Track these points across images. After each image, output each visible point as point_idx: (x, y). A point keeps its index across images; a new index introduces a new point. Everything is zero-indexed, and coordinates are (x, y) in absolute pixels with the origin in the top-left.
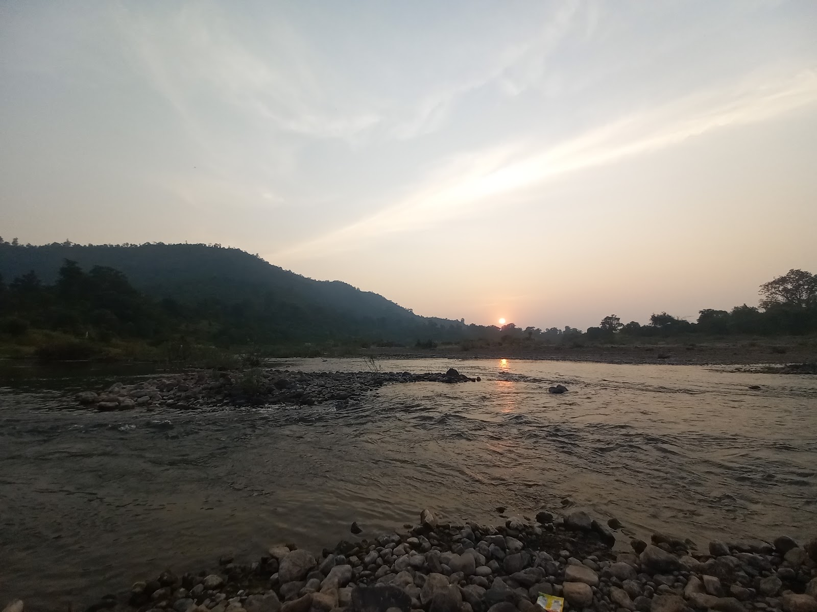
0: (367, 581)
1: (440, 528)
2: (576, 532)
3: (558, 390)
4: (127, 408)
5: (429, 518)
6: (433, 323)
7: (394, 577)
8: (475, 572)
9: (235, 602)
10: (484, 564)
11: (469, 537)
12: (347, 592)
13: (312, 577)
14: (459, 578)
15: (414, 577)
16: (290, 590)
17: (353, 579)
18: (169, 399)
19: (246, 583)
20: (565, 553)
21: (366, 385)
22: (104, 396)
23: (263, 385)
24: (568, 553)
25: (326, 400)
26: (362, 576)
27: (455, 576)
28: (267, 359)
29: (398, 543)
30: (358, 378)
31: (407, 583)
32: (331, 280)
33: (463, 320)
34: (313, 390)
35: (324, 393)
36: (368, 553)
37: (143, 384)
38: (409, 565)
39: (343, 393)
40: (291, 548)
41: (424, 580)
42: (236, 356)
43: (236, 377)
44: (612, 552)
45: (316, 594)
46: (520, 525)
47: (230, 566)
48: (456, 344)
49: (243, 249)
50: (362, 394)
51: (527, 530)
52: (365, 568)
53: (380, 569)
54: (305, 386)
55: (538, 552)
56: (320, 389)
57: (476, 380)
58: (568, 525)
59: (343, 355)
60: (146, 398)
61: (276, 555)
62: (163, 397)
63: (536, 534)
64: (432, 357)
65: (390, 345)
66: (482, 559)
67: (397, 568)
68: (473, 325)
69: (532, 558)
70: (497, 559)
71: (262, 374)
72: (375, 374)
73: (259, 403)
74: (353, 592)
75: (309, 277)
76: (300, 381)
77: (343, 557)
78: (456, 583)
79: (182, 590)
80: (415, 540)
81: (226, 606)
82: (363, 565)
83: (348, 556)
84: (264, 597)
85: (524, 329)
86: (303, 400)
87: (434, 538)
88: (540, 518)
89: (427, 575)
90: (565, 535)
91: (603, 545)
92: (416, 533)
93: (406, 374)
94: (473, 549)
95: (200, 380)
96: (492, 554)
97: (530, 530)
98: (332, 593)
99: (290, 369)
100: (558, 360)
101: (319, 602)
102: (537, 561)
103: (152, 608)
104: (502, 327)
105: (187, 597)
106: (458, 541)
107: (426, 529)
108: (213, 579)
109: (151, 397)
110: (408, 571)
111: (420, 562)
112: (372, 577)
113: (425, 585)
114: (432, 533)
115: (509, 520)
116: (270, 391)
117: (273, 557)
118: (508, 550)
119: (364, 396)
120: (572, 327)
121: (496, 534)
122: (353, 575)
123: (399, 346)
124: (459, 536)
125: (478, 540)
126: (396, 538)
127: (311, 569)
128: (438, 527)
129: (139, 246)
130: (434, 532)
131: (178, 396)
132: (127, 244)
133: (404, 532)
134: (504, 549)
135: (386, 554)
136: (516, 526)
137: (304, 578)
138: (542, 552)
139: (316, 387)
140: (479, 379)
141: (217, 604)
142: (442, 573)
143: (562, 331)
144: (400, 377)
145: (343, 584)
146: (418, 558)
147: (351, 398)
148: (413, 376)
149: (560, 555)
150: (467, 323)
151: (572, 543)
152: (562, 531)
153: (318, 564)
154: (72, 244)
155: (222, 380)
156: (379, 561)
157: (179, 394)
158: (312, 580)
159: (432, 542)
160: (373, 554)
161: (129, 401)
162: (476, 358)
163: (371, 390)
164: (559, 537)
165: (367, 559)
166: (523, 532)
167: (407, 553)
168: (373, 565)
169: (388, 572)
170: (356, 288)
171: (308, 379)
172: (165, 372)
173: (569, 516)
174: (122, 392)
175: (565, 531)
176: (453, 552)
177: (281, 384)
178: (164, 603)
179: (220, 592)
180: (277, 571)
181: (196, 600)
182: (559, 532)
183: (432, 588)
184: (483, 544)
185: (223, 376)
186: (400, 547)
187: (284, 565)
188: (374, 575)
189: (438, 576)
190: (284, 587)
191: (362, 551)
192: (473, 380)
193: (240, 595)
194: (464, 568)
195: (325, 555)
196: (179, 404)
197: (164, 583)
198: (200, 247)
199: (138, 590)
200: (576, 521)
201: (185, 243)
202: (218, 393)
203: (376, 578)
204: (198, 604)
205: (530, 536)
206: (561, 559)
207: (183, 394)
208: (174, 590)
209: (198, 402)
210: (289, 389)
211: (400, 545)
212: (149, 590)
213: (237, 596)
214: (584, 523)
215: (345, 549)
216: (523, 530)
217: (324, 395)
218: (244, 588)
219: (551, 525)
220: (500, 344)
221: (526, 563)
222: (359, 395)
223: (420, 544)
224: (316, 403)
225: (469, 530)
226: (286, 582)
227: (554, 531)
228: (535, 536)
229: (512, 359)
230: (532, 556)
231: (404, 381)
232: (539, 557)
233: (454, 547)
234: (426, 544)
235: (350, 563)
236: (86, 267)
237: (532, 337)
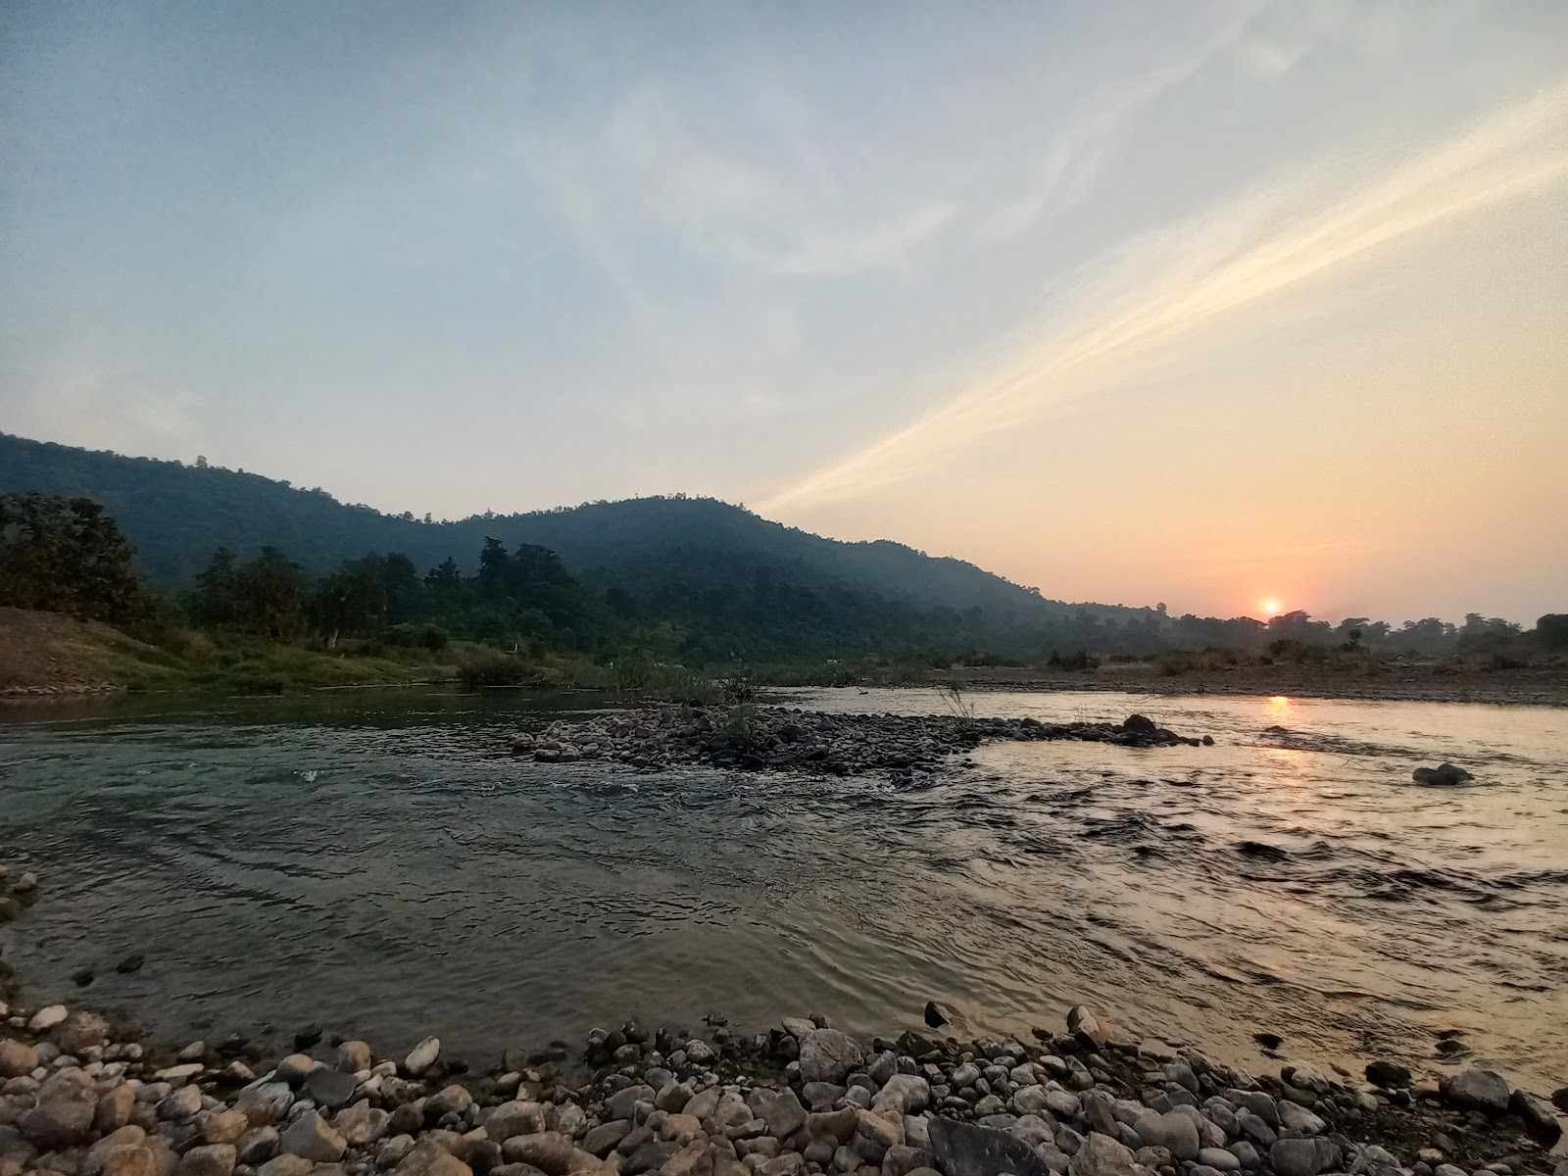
0: (959, 1116)
1: (1116, 1051)
2: (1468, 1114)
3: (1447, 777)
4: (569, 759)
5: (1089, 1024)
6: (1087, 614)
7: (1015, 1121)
8: (1199, 1155)
9: (732, 1091)
10: (1221, 1145)
11: (1182, 1080)
12: (920, 1124)
13: (856, 1082)
14: (1159, 1159)
15: (1056, 1132)
16: (819, 1096)
17: (931, 1104)
18: (624, 749)
19: (749, 1067)
20: (1428, 1153)
21: (944, 742)
22: (540, 740)
23: (759, 734)
24: (1438, 1155)
25: (869, 767)
26: (949, 1105)
27: (1147, 1152)
28: (763, 688)
29: (1021, 1060)
30: (927, 727)
31: (1041, 1140)
32: (870, 541)
33: (1162, 606)
34: (845, 746)
35: (865, 755)
36: (958, 1064)
37: (588, 724)
38: (1046, 1106)
39: (900, 755)
40: (819, 1024)
41: (1079, 1143)
42: (715, 683)
43: (718, 718)
44: (1549, 1157)
45: (864, 1112)
46: (1322, 1082)
47: (722, 1031)
48: (1146, 660)
49: (719, 498)
50: (938, 760)
51: (1337, 1094)
52: (955, 1091)
53: (983, 1101)
54: (830, 740)
55: (1363, 1145)
56: (857, 745)
57: (1201, 743)
58: (1447, 1097)
59: (895, 683)
60: (592, 747)
61: (793, 1030)
62: (615, 745)
63: (1362, 1108)
64: (1088, 688)
65: (990, 661)
66: (1218, 1134)
67: (1020, 1108)
68: (1189, 620)
69: (1345, 1158)
70: (1255, 1141)
71: (756, 714)
72: (962, 721)
73: (755, 766)
74: (930, 1125)
75: (830, 537)
76: (821, 729)
77: (910, 1060)
78: (1151, 1168)
79: (656, 1053)
80: (1058, 1062)
81: (721, 1095)
82: (949, 1084)
83: (920, 1062)
84: (777, 1095)
85: (1335, 624)
86: (827, 764)
87: (1101, 1067)
88: (1374, 1074)
89: (1085, 1133)
90: (1437, 1116)
91: (1531, 1142)
92: (1061, 1049)
93: (1028, 722)
94: (1192, 1108)
95: (665, 719)
96: (1243, 1130)
97: (1348, 1096)
98: (892, 1119)
99: (803, 708)
100: (1445, 701)
101: (871, 1128)
102: (1359, 1161)
103: (616, 1073)
104: (1271, 621)
105: (664, 1066)
106: (1156, 1084)
107: (1081, 1045)
108: (701, 1048)
109: (599, 745)
110: (1041, 1116)
111: (1068, 1106)
112: (969, 1111)
113: (1080, 1153)
114: (1097, 1057)
115: (1292, 1064)
116: (772, 744)
117: (789, 1033)
118: (1283, 1129)
119: (942, 763)
120: (1488, 615)
121: (1253, 1088)
122: (932, 1098)
123: (1012, 664)
124: (1160, 1076)
125: (1206, 1092)
126: (1017, 1049)
127: (853, 1069)
128: (1109, 1046)
129: (573, 509)
130: (1100, 1055)
131: (635, 746)
132: (560, 508)
133: (1033, 1041)
134: (1274, 1126)
135: (996, 1075)
136: (1307, 1082)
137: (842, 1081)
138: (1372, 1147)
139: (850, 742)
140: (1208, 742)
141: (707, 1088)
142: (1120, 1139)
143: (1457, 626)
144: (1015, 729)
145: (915, 1110)
146: (1063, 1098)
147: (918, 767)
148: (1045, 727)
149: (1419, 1158)
150: (1175, 612)
151: (1454, 1135)
152: (1434, 1107)
153: (867, 1063)
154: (494, 515)
155: (696, 723)
156: (982, 1084)
157: (636, 742)
158: (856, 1087)
159: (1096, 1074)
160: (970, 1069)
161: (573, 751)
162: (1201, 692)
163: (955, 752)
164: (1423, 1121)
165: (958, 1076)
166: (1331, 1100)
167: (1040, 1081)
168: (970, 1089)
169: (1001, 1110)
170: (919, 551)
171: (836, 726)
172: (615, 706)
173: (1455, 1078)
174: (561, 733)
175: (1440, 1109)
176: (1145, 1104)
177: (789, 734)
178: (631, 1069)
179: (711, 1071)
180: (796, 1058)
181: (676, 1074)
182: (1425, 1111)
183: (1094, 1162)
184: (1219, 1103)
185: (698, 715)
186: (1025, 1069)
187: (809, 1049)
188: (972, 1109)
189: (1110, 1142)
190: (810, 1088)
191: (947, 1056)
192: (1195, 743)
193: (740, 1084)
194: (1170, 1141)
195: (880, 1048)
196: (639, 758)
197: (632, 1039)
198: (657, 501)
199: (596, 1040)
200: (1472, 1090)
201: (633, 498)
202: (692, 743)
203: (977, 1116)
204: (682, 1079)
205: (1345, 1110)
206: (1420, 1165)
207: (643, 743)
208: (644, 1052)
209: (665, 757)
210: (803, 742)
211: (1025, 1065)
212: (611, 1044)
213: (737, 1084)
214: (1492, 1095)
215: (913, 1048)
216: (1328, 1093)
217: (865, 758)
218: (748, 1074)
219: (1404, 1093)
220: (1267, 661)
221: (1328, 1162)
222: (932, 760)
223: (1070, 1073)
224: (850, 771)
225: (1185, 1068)
226: (813, 1080)
227: (1412, 1106)
228: (1357, 1111)
229: (1301, 696)
230: (1345, 1151)
231: (1026, 737)
232: (1364, 1155)
233: (1146, 1094)
234: (1083, 1075)
235: (924, 1074)
236: (511, 549)
237: (1361, 643)
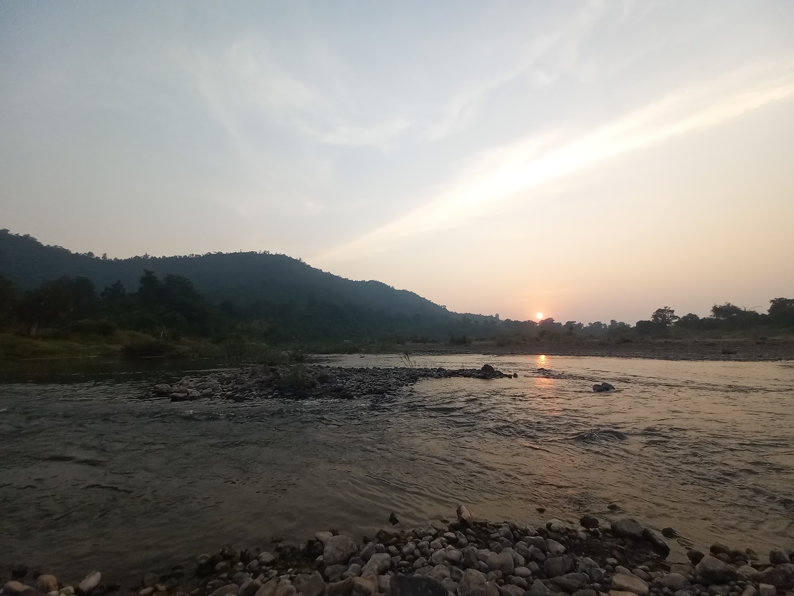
0: (405, 571)
1: (478, 525)
2: (625, 540)
3: (604, 389)
4: (193, 398)
5: (466, 514)
6: (467, 319)
7: (431, 569)
8: (514, 572)
9: (285, 579)
10: (523, 565)
11: (507, 536)
12: (386, 579)
13: (354, 562)
14: (497, 577)
15: (451, 571)
16: (334, 573)
17: (392, 567)
18: (228, 391)
19: (295, 563)
20: (611, 560)
21: (401, 380)
22: (175, 388)
23: (307, 379)
24: (615, 561)
25: (365, 394)
26: (401, 566)
27: (492, 574)
28: (309, 355)
29: (435, 537)
30: (394, 373)
31: (444, 577)
32: (367, 280)
33: (497, 315)
34: (352, 384)
35: (362, 388)
36: (405, 544)
37: (207, 377)
38: (446, 559)
39: (379, 388)
40: (334, 533)
41: (461, 575)
42: (284, 353)
43: (283, 372)
44: (665, 562)
45: (357, 578)
46: (562, 528)
47: (280, 545)
48: (491, 339)
49: (288, 255)
50: (398, 390)
51: (569, 533)
52: (403, 558)
53: (417, 561)
54: (345, 381)
55: (581, 557)
56: (359, 383)
57: (512, 377)
58: (615, 532)
59: (378, 352)
60: (209, 390)
61: (320, 538)
62: (223, 389)
63: (580, 539)
64: (466, 353)
65: (424, 341)
66: (522, 559)
67: (434, 561)
68: (508, 321)
69: (575, 563)
70: (538, 561)
71: (306, 369)
72: (410, 370)
73: (304, 397)
74: (391, 580)
75: (347, 278)
76: (340, 376)
77: (382, 545)
78: (494, 581)
79: (240, 564)
80: (452, 535)
81: (278, 582)
82: (401, 555)
83: (386, 546)
84: (311, 577)
85: (564, 324)
86: (343, 394)
87: (472, 535)
88: (585, 522)
89: (464, 569)
90: (612, 541)
91: (656, 554)
92: (453, 528)
93: (440, 369)
94: (511, 548)
95: (254, 373)
96: (532, 556)
97: (574, 534)
98: (372, 579)
99: (331, 365)
100: (603, 356)
101: (360, 587)
102: (581, 566)
103: (215, 579)
104: (540, 322)
105: (245, 571)
106: (496, 539)
107: (463, 525)
108: (267, 556)
109: (213, 389)
110: (445, 564)
111: (457, 557)
112: (410, 568)
113: (462, 580)
114: (469, 530)
115: (550, 521)
116: (313, 385)
117: (318, 540)
118: (548, 553)
119: (399, 391)
120: (618, 321)
121: (535, 535)
122: (392, 563)
123: (433, 342)
124: (497, 535)
125: (517, 540)
126: (433, 531)
127: (353, 554)
128: (475, 523)
129: (202, 256)
130: (471, 529)
131: (235, 389)
132: (193, 255)
133: (439, 525)
134: (544, 552)
135: (423, 546)
136: (557, 529)
137: (346, 562)
138: (586, 558)
139: (355, 382)
140: (515, 376)
141: (270, 579)
142: (480, 570)
143: (607, 325)
144: (434, 373)
145: (383, 572)
146: (455, 553)
147: (389, 394)
148: (448, 372)
149: (606, 563)
150: (502, 318)
151: (620, 550)
152: (610, 537)
153: (359, 550)
154: (150, 257)
155: (271, 375)
156: (417, 552)
157: (236, 387)
158: (353, 565)
159: (469, 538)
160: (411, 545)
161: (196, 393)
162: (513, 354)
163: (407, 385)
164: (606, 544)
165: (405, 550)
166: (565, 535)
167: (444, 547)
168: (411, 556)
169: (425, 564)
170: (391, 286)
171: (347, 374)
172: (225, 367)
173: (617, 522)
174: (190, 384)
175: (613, 538)
176: (491, 550)
177: (323, 379)
178: (225, 575)
179: (272, 569)
180: (322, 554)
181: (252, 574)
182: (607, 539)
183: (469, 584)
184: (522, 544)
185: (273, 370)
186: (437, 541)
187: (328, 548)
188: (412, 566)
189: (475, 572)
190: (329, 569)
191: (400, 541)
192: (510, 377)
193: (290, 573)
194: (502, 566)
195: (366, 541)
196: (237, 395)
197: (225, 557)
198: (252, 254)
199: (203, 561)
200: (625, 528)
201: (239, 252)
202: (269, 386)
203: (414, 569)
204: (255, 577)
205: (573, 541)
206: (608, 566)
207: (240, 387)
208: (233, 564)
209: (252, 394)
210: (330, 383)
211: (437, 539)
212: (212, 562)
213: (288, 574)
214: (635, 531)
215: (384, 538)
216: (565, 533)
217: (362, 390)
218: (293, 567)
219: (596, 530)
220: (538, 340)
221: (568, 568)
222: (395, 390)
223: (457, 539)
224: (355, 397)
225: (507, 529)
226: (330, 564)
227: (600, 536)
228: (578, 541)
229: (551, 355)
230: (575, 561)
231: (439, 377)
232: (583, 563)
233: (491, 545)
234: (463, 540)
235: (388, 552)
236: (161, 277)
237: (573, 332)
